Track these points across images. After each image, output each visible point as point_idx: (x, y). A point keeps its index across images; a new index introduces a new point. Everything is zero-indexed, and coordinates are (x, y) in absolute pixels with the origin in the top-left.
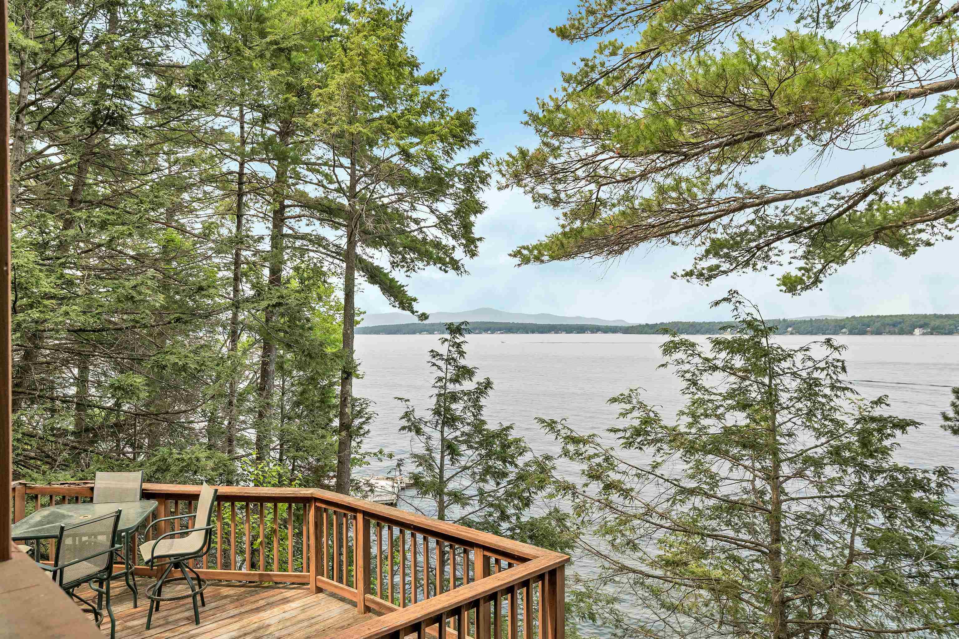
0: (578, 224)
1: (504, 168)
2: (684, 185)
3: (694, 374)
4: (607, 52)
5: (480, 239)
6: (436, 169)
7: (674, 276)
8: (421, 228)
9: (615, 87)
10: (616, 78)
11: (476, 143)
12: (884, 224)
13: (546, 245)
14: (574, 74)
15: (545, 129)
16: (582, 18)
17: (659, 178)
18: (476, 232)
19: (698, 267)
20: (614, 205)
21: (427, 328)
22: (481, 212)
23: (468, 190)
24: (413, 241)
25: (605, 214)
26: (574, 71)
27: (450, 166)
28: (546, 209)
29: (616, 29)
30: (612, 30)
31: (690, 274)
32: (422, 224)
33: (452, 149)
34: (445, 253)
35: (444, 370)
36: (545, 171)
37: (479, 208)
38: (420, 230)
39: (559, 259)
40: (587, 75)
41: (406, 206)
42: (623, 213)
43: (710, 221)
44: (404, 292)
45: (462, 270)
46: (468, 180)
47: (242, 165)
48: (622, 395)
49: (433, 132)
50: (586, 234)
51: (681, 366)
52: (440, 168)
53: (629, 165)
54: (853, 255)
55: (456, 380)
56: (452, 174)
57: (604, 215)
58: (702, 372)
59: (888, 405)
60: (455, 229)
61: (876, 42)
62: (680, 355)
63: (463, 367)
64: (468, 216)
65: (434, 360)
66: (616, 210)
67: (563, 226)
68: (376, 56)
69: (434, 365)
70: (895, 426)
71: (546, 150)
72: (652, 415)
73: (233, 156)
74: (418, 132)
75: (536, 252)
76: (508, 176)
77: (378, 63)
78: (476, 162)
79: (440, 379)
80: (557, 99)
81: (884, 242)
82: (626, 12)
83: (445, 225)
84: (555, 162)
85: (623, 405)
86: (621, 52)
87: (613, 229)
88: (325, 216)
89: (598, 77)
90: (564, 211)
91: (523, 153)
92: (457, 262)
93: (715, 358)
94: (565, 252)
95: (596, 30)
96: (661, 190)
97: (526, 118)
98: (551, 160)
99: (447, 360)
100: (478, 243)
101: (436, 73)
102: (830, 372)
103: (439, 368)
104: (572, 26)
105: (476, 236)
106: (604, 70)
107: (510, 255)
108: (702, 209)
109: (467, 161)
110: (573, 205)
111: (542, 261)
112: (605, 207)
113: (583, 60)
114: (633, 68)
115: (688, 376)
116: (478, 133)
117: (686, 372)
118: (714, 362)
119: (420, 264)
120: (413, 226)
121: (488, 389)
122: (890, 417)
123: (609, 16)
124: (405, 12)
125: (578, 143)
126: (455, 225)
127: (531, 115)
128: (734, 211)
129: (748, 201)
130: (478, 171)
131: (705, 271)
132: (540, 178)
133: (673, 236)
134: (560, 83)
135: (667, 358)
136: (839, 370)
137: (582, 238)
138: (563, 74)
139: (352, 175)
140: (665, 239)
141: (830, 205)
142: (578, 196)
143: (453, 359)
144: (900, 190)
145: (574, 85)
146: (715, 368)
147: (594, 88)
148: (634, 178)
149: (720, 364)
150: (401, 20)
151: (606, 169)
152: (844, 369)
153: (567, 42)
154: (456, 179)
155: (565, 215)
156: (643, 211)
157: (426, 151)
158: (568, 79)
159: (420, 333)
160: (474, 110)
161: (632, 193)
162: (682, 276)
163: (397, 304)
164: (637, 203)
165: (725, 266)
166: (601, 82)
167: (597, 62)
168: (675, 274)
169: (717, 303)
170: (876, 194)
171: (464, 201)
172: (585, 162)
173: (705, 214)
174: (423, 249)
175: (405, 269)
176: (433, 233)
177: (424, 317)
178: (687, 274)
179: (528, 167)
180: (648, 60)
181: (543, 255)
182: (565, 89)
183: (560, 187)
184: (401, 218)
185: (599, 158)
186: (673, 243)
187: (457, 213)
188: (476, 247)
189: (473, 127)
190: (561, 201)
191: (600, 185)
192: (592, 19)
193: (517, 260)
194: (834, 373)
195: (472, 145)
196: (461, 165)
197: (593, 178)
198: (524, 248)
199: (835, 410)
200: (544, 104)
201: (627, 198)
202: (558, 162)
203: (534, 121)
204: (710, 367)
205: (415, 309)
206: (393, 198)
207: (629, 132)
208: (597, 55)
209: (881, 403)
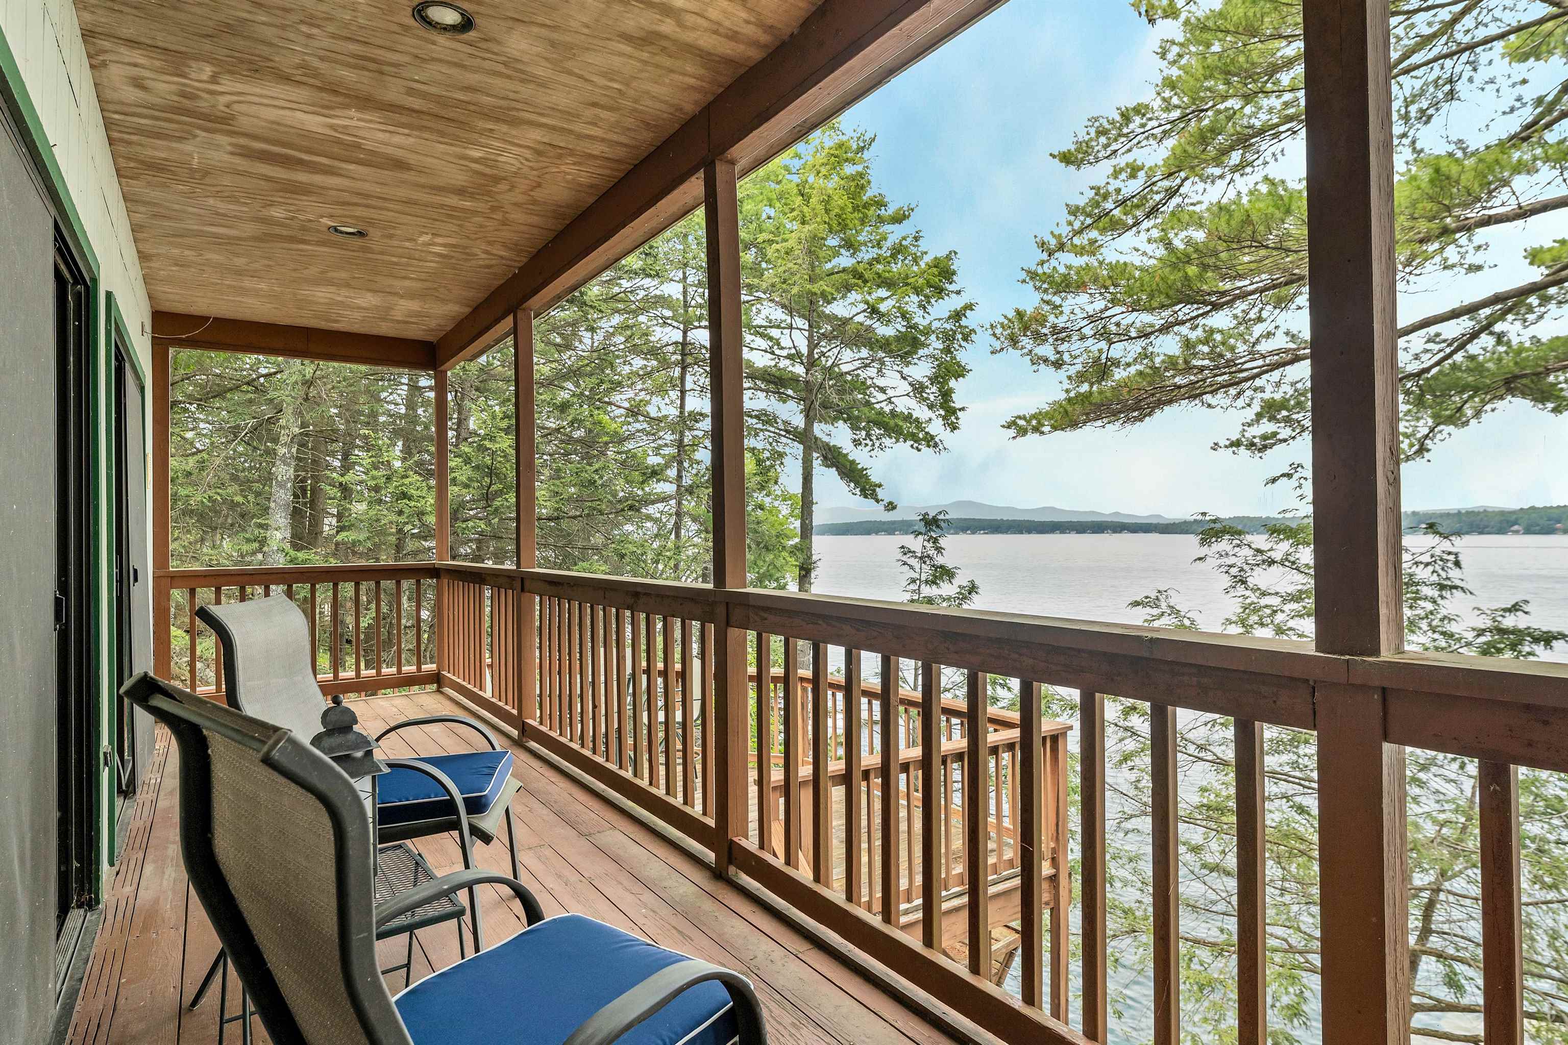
0: (1085, 387)
1: (999, 331)
2: (1218, 337)
3: (1242, 570)
4: (1123, 176)
5: (963, 409)
6: (911, 327)
7: (1216, 447)
8: (890, 398)
9: (1135, 217)
10: (1137, 206)
11: (958, 293)
12: (1517, 371)
13: (1047, 413)
14: (1082, 204)
15: (1045, 286)
16: (1091, 140)
17: (1184, 330)
18: (958, 401)
19: (1247, 435)
20: (1128, 365)
21: (885, 527)
22: (963, 376)
23: (948, 350)
24: (880, 413)
25: (1119, 374)
26: (1082, 202)
27: (925, 323)
28: (1047, 371)
29: (1135, 149)
30: (1129, 150)
31: (1236, 444)
32: (890, 393)
33: (929, 302)
34: (917, 427)
35: (918, 570)
36: (1045, 331)
37: (960, 372)
38: (889, 400)
39: (1063, 429)
40: (1097, 205)
41: (872, 372)
42: (1140, 373)
43: (1253, 378)
44: (866, 476)
45: (941, 447)
46: (948, 337)
47: (685, 333)
48: (1147, 597)
49: (907, 284)
50: (1096, 398)
51: (1226, 560)
52: (915, 327)
53: (1145, 318)
54: (1478, 414)
55: (933, 582)
56: (927, 331)
57: (1117, 377)
58: (1253, 566)
59: (1526, 613)
60: (932, 398)
61: (1437, 171)
62: (1224, 545)
63: (941, 567)
64: (946, 382)
65: (905, 558)
66: (1133, 370)
67: (1067, 391)
68: (840, 201)
69: (905, 564)
70: (1536, 640)
71: (1047, 308)
72: (1187, 622)
73: (675, 324)
74: (888, 283)
75: (1034, 422)
76: (1002, 339)
77: (842, 209)
78: (957, 315)
79: (913, 581)
80: (1060, 235)
81: (1524, 395)
82: (1147, 128)
83: (920, 393)
84: (1056, 321)
85: (1148, 610)
86: (1141, 174)
87: (1129, 392)
88: (772, 387)
89: (1113, 206)
90: (1069, 373)
91: (1020, 314)
92: (932, 437)
93: (1271, 549)
94: (1071, 421)
95: (1109, 153)
96: (1188, 344)
97: (1023, 275)
98: (1052, 319)
99: (921, 558)
100: (959, 414)
101: (906, 208)
102: (1438, 568)
103: (911, 567)
104: (1078, 150)
105: (957, 405)
106: (1120, 197)
107: (1003, 426)
108: (1243, 364)
109: (947, 315)
110: (1079, 367)
111: (1042, 433)
112: (1118, 367)
113: (1092, 188)
114: (1157, 193)
115: (1234, 571)
116: (960, 281)
117: (1230, 566)
118: (1269, 554)
119: (887, 441)
120: (881, 397)
121: (973, 594)
122: (1529, 628)
123: (1126, 135)
124: (867, 137)
125: (1083, 298)
126: (932, 392)
127: (1029, 272)
128: (1284, 364)
129: (1302, 352)
130: (960, 326)
131: (1256, 440)
132: (1039, 338)
133: (1208, 398)
134: (1065, 216)
135: (1204, 551)
136: (1450, 565)
137: (1090, 403)
138: (1067, 205)
139: (810, 339)
140: (1197, 401)
141: (1426, 351)
142: (1085, 356)
143: (928, 556)
144: (1526, 327)
145: (1082, 218)
146: (1272, 562)
147: (1107, 219)
148: (1152, 333)
149: (1277, 555)
150: (863, 148)
151: (1118, 324)
152: (1457, 564)
153: (1072, 168)
154: (933, 337)
155: (1069, 378)
156: (1167, 369)
157: (899, 308)
158: (1074, 211)
159: (877, 534)
160: (956, 253)
161: (1150, 349)
162: (1226, 447)
163: (858, 491)
164: (1158, 361)
165: (1285, 433)
166: (1117, 212)
167: (1111, 188)
168: (1216, 444)
169: (1274, 480)
170: (1491, 333)
171: (942, 363)
172: (1091, 318)
173: (1246, 370)
174: (892, 423)
175: (869, 448)
176: (906, 404)
177: (891, 507)
178: (1232, 444)
179: (1026, 328)
180: (1178, 181)
181: (1043, 425)
182: (1070, 223)
183: (1064, 347)
184: (863, 387)
185: (1108, 313)
186: (1209, 406)
187: (933, 380)
188: (957, 418)
189: (954, 273)
190: (1064, 363)
191: (1111, 343)
192: (1103, 140)
193: (1012, 432)
194: (1443, 569)
195: (953, 296)
196: (939, 320)
197: (1104, 335)
198: (1019, 417)
199: (1450, 620)
200: (1043, 243)
201: (1145, 355)
202: (1061, 322)
203: (1031, 278)
204: (1264, 561)
205: (880, 497)
206: (857, 364)
207: (1142, 285)
208: (1111, 181)
209: (1517, 610)
